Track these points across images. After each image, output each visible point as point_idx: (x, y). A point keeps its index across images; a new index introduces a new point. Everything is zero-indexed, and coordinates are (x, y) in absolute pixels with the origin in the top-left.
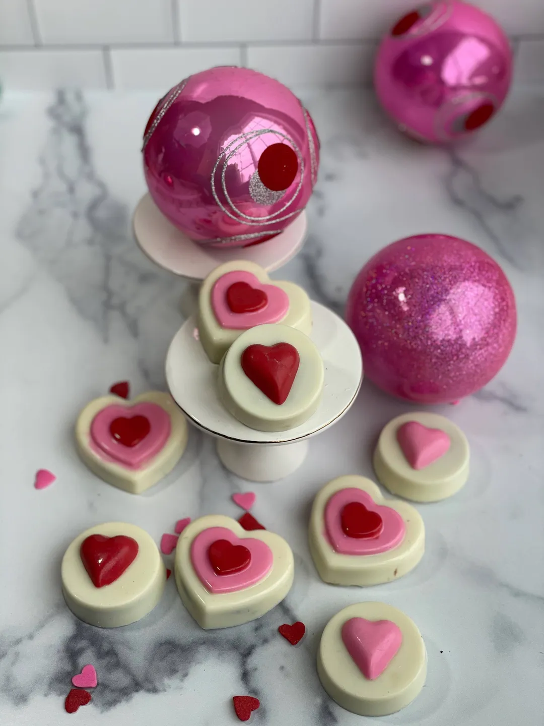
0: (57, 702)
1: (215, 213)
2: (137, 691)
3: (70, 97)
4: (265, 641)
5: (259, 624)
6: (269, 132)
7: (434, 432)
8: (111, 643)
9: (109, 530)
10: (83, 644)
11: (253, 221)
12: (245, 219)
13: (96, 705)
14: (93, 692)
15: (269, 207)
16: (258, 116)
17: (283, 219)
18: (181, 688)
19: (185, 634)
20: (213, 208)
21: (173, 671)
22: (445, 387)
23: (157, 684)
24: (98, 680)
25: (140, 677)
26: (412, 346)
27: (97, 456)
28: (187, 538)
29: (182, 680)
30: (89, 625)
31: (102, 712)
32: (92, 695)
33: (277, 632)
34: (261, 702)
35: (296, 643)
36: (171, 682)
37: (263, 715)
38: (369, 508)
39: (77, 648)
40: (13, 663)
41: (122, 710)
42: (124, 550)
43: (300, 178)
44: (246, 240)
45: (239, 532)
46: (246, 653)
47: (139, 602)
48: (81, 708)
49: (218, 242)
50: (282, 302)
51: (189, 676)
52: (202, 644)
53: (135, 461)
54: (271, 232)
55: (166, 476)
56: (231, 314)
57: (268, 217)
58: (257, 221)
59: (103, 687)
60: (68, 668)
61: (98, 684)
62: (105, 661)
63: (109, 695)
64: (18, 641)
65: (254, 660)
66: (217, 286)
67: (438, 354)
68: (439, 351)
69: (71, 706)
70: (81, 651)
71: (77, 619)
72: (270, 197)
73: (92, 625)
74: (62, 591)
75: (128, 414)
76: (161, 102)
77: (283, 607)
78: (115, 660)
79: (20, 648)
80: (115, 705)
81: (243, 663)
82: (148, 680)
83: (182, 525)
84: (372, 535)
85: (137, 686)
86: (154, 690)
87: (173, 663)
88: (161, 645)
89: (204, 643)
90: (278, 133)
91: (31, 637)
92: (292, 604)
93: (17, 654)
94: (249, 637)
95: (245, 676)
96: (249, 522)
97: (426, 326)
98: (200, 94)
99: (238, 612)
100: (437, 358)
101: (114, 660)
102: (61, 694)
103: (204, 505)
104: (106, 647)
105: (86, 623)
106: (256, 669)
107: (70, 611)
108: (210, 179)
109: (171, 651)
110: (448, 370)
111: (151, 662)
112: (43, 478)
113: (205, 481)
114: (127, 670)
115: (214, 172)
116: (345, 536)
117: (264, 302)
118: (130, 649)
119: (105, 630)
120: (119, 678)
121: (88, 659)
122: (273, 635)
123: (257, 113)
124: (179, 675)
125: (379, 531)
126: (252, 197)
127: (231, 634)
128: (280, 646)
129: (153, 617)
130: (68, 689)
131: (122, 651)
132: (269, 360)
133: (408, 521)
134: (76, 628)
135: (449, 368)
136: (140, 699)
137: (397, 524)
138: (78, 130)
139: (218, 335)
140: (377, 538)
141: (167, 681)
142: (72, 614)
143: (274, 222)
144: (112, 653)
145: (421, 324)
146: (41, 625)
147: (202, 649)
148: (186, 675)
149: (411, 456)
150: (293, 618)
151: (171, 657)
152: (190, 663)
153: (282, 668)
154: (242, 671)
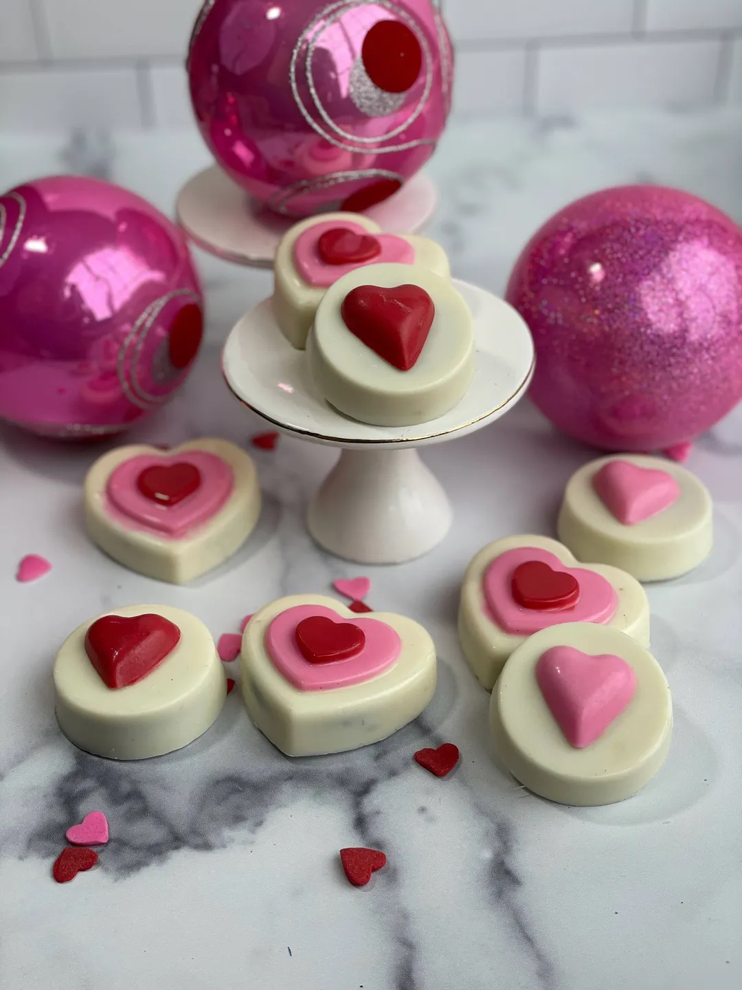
0: (41, 867)
2: (177, 848)
4: (393, 773)
5: (380, 748)
7: (651, 474)
8: (134, 782)
10: (88, 784)
13: (106, 870)
14: (102, 851)
18: (252, 843)
19: (260, 766)
21: (237, 819)
23: (212, 838)
24: (110, 833)
25: (182, 827)
27: (119, 526)
29: (253, 832)
30: (96, 759)
31: (116, 880)
32: (101, 857)
33: (411, 761)
34: (391, 859)
35: (444, 776)
36: (235, 834)
37: (393, 877)
38: (556, 569)
39: (77, 790)
41: (152, 878)
42: (156, 636)
46: (363, 790)
48: (81, 877)
51: (264, 825)
52: (286, 780)
53: (176, 526)
56: (325, 268)
59: (120, 844)
60: (60, 817)
61: (110, 841)
62: (124, 808)
63: (128, 856)
65: (374, 801)
69: (62, 874)
70: (84, 794)
71: (78, 750)
72: (382, 102)
73: (103, 757)
77: (418, 724)
78: (141, 805)
80: (138, 869)
81: (357, 804)
82: (194, 832)
84: (563, 603)
85: (177, 841)
86: (207, 847)
87: (238, 807)
88: (218, 782)
89: (291, 778)
94: (363, 765)
95: (360, 823)
99: (345, 722)
102: (47, 855)
104: (125, 787)
105: (95, 755)
106: (378, 813)
107: (67, 740)
108: (288, 71)
109: (235, 791)
111: (201, 807)
112: (30, 567)
113: (288, 567)
114: (159, 818)
116: (519, 608)
117: (376, 251)
118: (165, 788)
119: (124, 764)
120: (147, 831)
121: (95, 806)
122: (406, 765)
124: (249, 823)
125: (574, 599)
127: (335, 765)
128: (418, 779)
129: (203, 742)
130: (59, 849)
131: (154, 795)
132: (385, 301)
133: (620, 589)
134: (75, 762)
136: (183, 861)
140: (572, 608)
141: (227, 833)
142: (70, 744)
144: (136, 795)
146: (19, 760)
147: (287, 788)
148: (259, 824)
149: (616, 508)
150: (437, 740)
151: (235, 799)
152: (267, 806)
153: (423, 810)
154: (355, 816)
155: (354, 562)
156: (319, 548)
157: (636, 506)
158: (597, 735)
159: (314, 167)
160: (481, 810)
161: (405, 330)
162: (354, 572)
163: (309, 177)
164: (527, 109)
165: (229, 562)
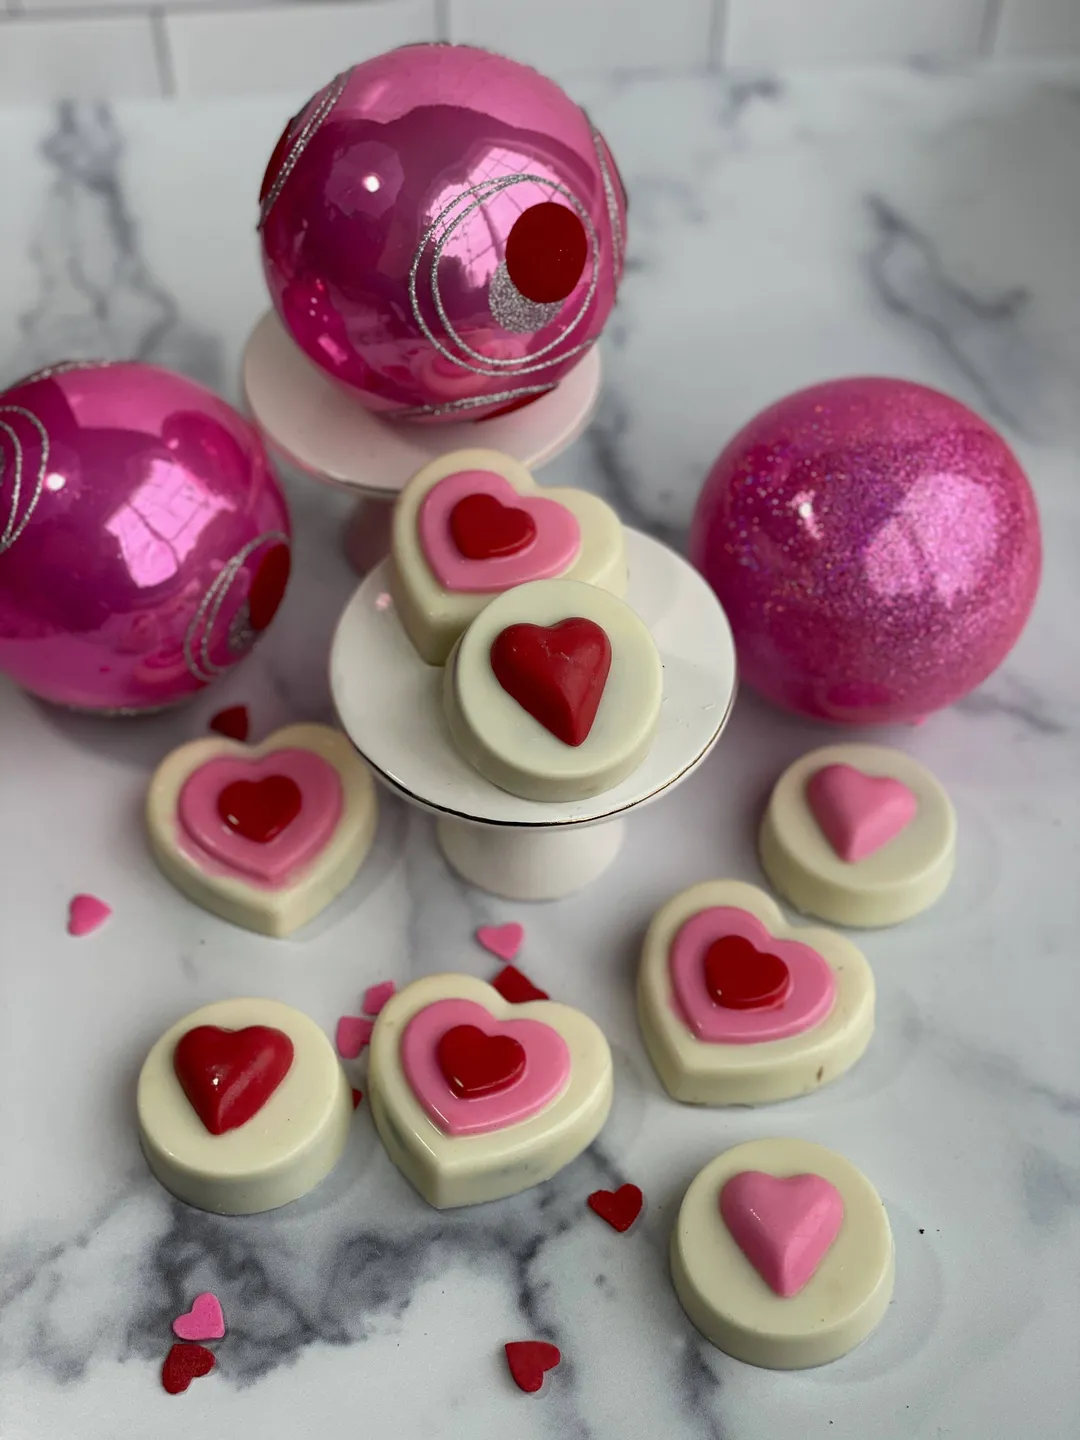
0: (145, 1372)
1: (414, 352)
2: (308, 1342)
3: (85, 117)
4: (563, 1227)
5: (547, 1195)
6: (524, 179)
7: (882, 784)
8: (248, 1246)
9: (230, 1015)
10: (190, 1250)
11: (497, 368)
12: (481, 364)
13: (226, 1375)
14: (218, 1348)
15: (528, 336)
16: (500, 146)
17: (559, 359)
18: (398, 1332)
19: (400, 1219)
20: (412, 344)
21: (378, 1298)
22: (902, 692)
23: (350, 1328)
24: (226, 1324)
25: (312, 1312)
26: (834, 612)
27: (194, 863)
28: (391, 1023)
29: (398, 1316)
30: (200, 1212)
31: (239, 1388)
32: (218, 1356)
33: (585, 1208)
34: (564, 1352)
35: (626, 1229)
36: (376, 1320)
37: (569, 1378)
38: (760, 947)
39: (179, 1260)
40: (50, 1297)
41: (280, 1381)
42: (266, 1057)
43: (592, 273)
44: (483, 406)
45: (496, 1008)
46: (527, 1253)
47: (302, 1160)
48: (196, 1383)
49: (426, 413)
50: (567, 534)
51: (410, 1307)
52: (434, 1239)
53: (273, 870)
54: (536, 389)
55: (339, 897)
56: (463, 562)
57: (529, 358)
58: (505, 368)
59: (239, 1336)
60: (163, 1300)
61: (227, 1332)
62: (237, 1285)
63: (251, 1354)
64: (57, 1252)
65: (543, 1268)
66: (428, 504)
67: (886, 626)
68: (890, 619)
69: (174, 1380)
70: (186, 1267)
71: (175, 1200)
72: (533, 316)
73: (207, 1211)
74: (141, 1144)
75: (253, 775)
76: (293, 124)
77: (594, 1154)
78: (259, 1279)
79: (61, 1265)
80: (264, 1373)
81: (521, 1274)
82: (327, 1317)
83: (378, 999)
84: (770, 1001)
85: (306, 1331)
86: (344, 1339)
87: (378, 1280)
88: (350, 1244)
89: (438, 1236)
90: (544, 181)
91: (82, 1242)
92: (613, 1147)
93: (56, 1279)
94: (531, 1221)
95: (527, 1300)
96: (514, 986)
97: (861, 569)
98: (376, 104)
99: (505, 1171)
100: (888, 634)
101: (256, 1281)
102: (152, 1356)
103: (420, 954)
104: (238, 1254)
105: (195, 1207)
106: (547, 1285)
107: (159, 1185)
108: (407, 284)
109: (372, 1257)
110: (910, 658)
111: (333, 1281)
112: (84, 913)
113: (417, 904)
114: (284, 1299)
115: (415, 267)
116: (714, 1005)
117: (529, 535)
118: (287, 1254)
119: (234, 1220)
120: (268, 1318)
121: (202, 1280)
122: (578, 1214)
123: (495, 141)
124: (392, 1304)
125: (783, 992)
126: (494, 317)
127: (492, 1216)
128: (593, 1234)
129: (331, 1189)
130: (166, 1345)
131: (273, 1262)
132: (549, 654)
133: (841, 968)
134: (172, 1218)
135: (911, 652)
136: (316, 1357)
137: (819, 977)
138: (107, 185)
139: (439, 607)
140: (781, 1007)
141: (368, 1319)
142: (165, 1192)
143: (540, 367)
144: (251, 1265)
145: (852, 564)
146: (102, 1216)
147: (435, 1250)
148: (406, 1304)
149: (838, 836)
150: (616, 1177)
151: (373, 1269)
152: (412, 1278)
153: (601, 1280)
154: (520, 1291)
155: (502, 897)
157: (863, 832)
159: (439, 384)
161: (573, 687)
162: (500, 913)
164: (712, 67)
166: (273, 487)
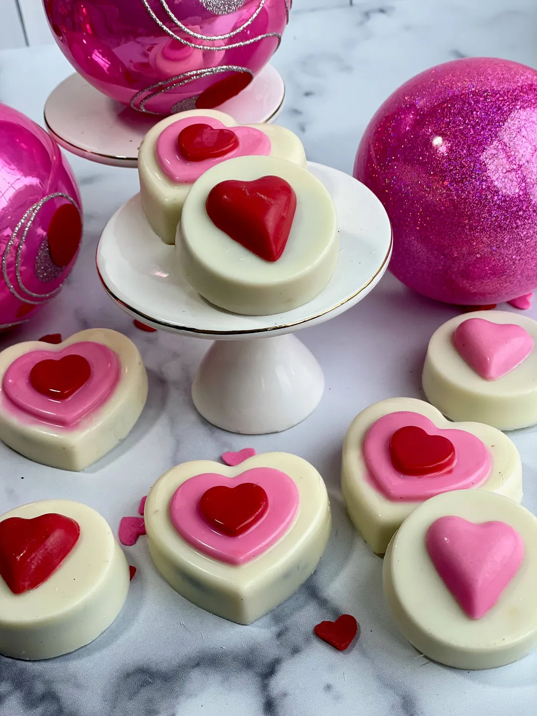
4: (296, 651)
5: (282, 627)
8: (48, 683)
27: (15, 420)
30: (11, 660)
33: (312, 636)
35: (345, 648)
38: (430, 433)
42: (58, 535)
46: (269, 671)
52: (193, 667)
53: (70, 417)
56: (187, 164)
65: (280, 683)
73: (15, 659)
75: (56, 357)
78: (55, 707)
81: (265, 687)
84: (440, 468)
87: (150, 701)
88: (128, 675)
89: (198, 665)
94: (269, 648)
95: (269, 707)
101: (52, 708)
104: (39, 688)
105: (9, 657)
106: (285, 695)
109: (145, 684)
113: (178, 443)
118: (78, 686)
119: (36, 664)
122: (307, 640)
125: (450, 462)
128: (320, 655)
131: (66, 693)
132: (248, 195)
140: (450, 472)
144: (50, 696)
147: (196, 675)
150: (335, 611)
151: (145, 693)
152: (177, 697)
153: (328, 687)
154: (263, 701)
156: (205, 422)
157: (496, 361)
158: (492, 604)
159: (169, 68)
160: (386, 684)
161: (271, 221)
162: (239, 444)
163: (165, 77)
165: (123, 444)
166: (63, 177)
